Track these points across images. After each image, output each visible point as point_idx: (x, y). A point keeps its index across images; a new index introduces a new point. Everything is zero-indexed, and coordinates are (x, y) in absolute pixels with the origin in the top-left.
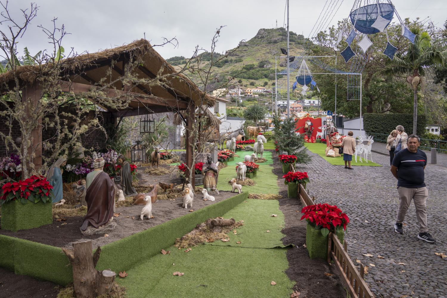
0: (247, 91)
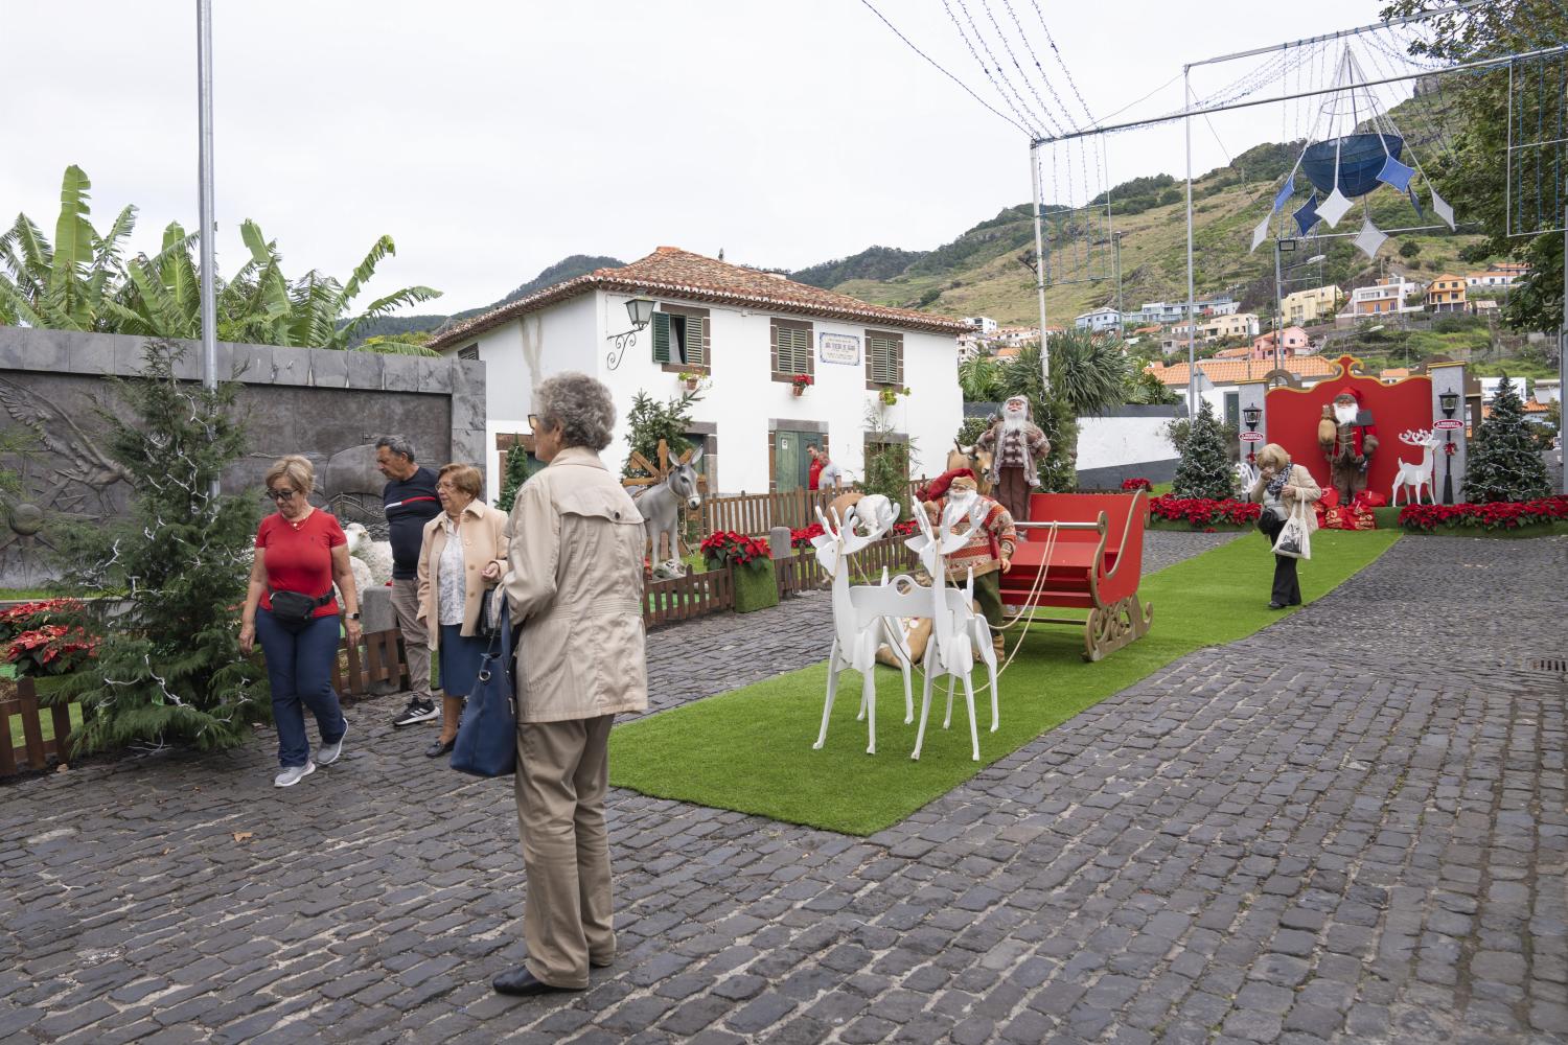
0: (1437, 287)
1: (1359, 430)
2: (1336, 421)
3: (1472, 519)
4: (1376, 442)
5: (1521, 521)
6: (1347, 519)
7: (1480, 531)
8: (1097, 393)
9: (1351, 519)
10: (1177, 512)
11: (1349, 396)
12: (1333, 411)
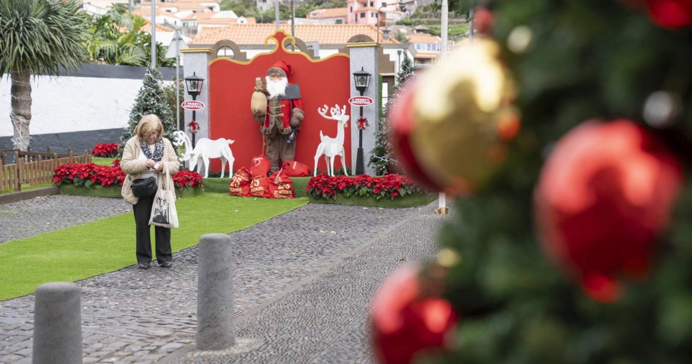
1: (289, 103)
2: (267, 94)
3: (364, 190)
4: (301, 115)
5: (402, 192)
6: (268, 188)
7: (371, 201)
8: (49, 53)
9: (271, 188)
10: (110, 179)
11: (279, 69)
12: (264, 83)
